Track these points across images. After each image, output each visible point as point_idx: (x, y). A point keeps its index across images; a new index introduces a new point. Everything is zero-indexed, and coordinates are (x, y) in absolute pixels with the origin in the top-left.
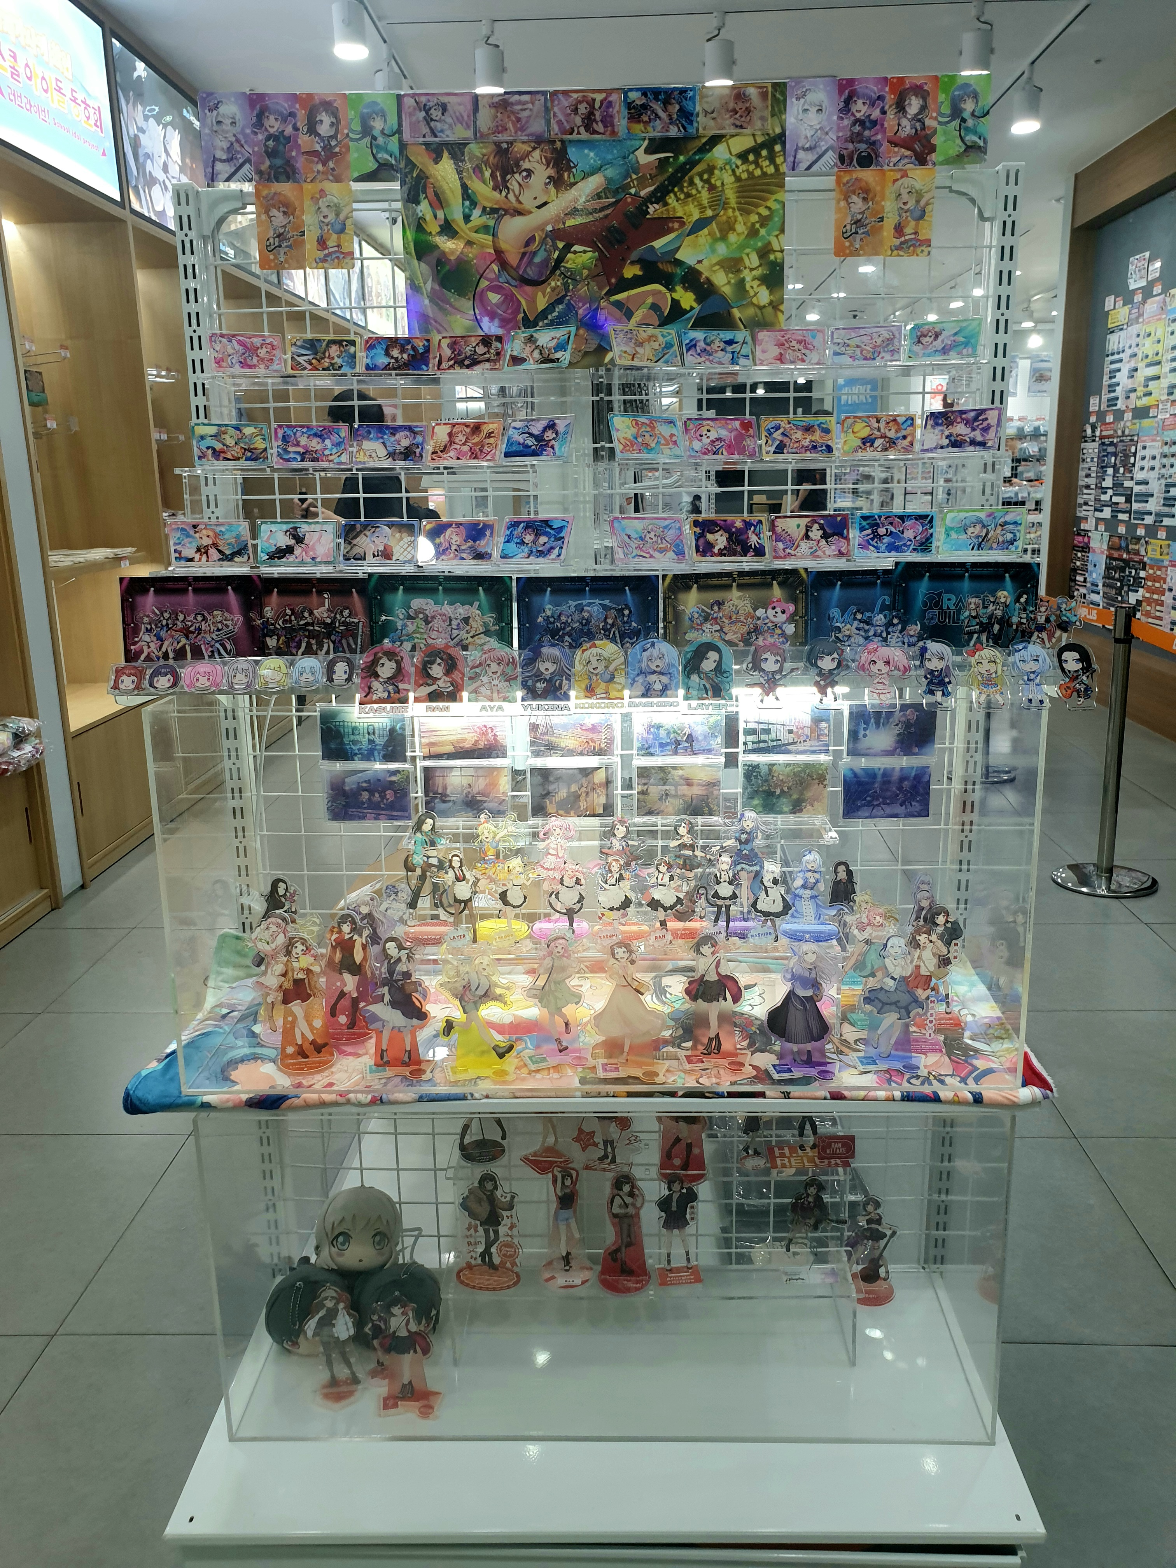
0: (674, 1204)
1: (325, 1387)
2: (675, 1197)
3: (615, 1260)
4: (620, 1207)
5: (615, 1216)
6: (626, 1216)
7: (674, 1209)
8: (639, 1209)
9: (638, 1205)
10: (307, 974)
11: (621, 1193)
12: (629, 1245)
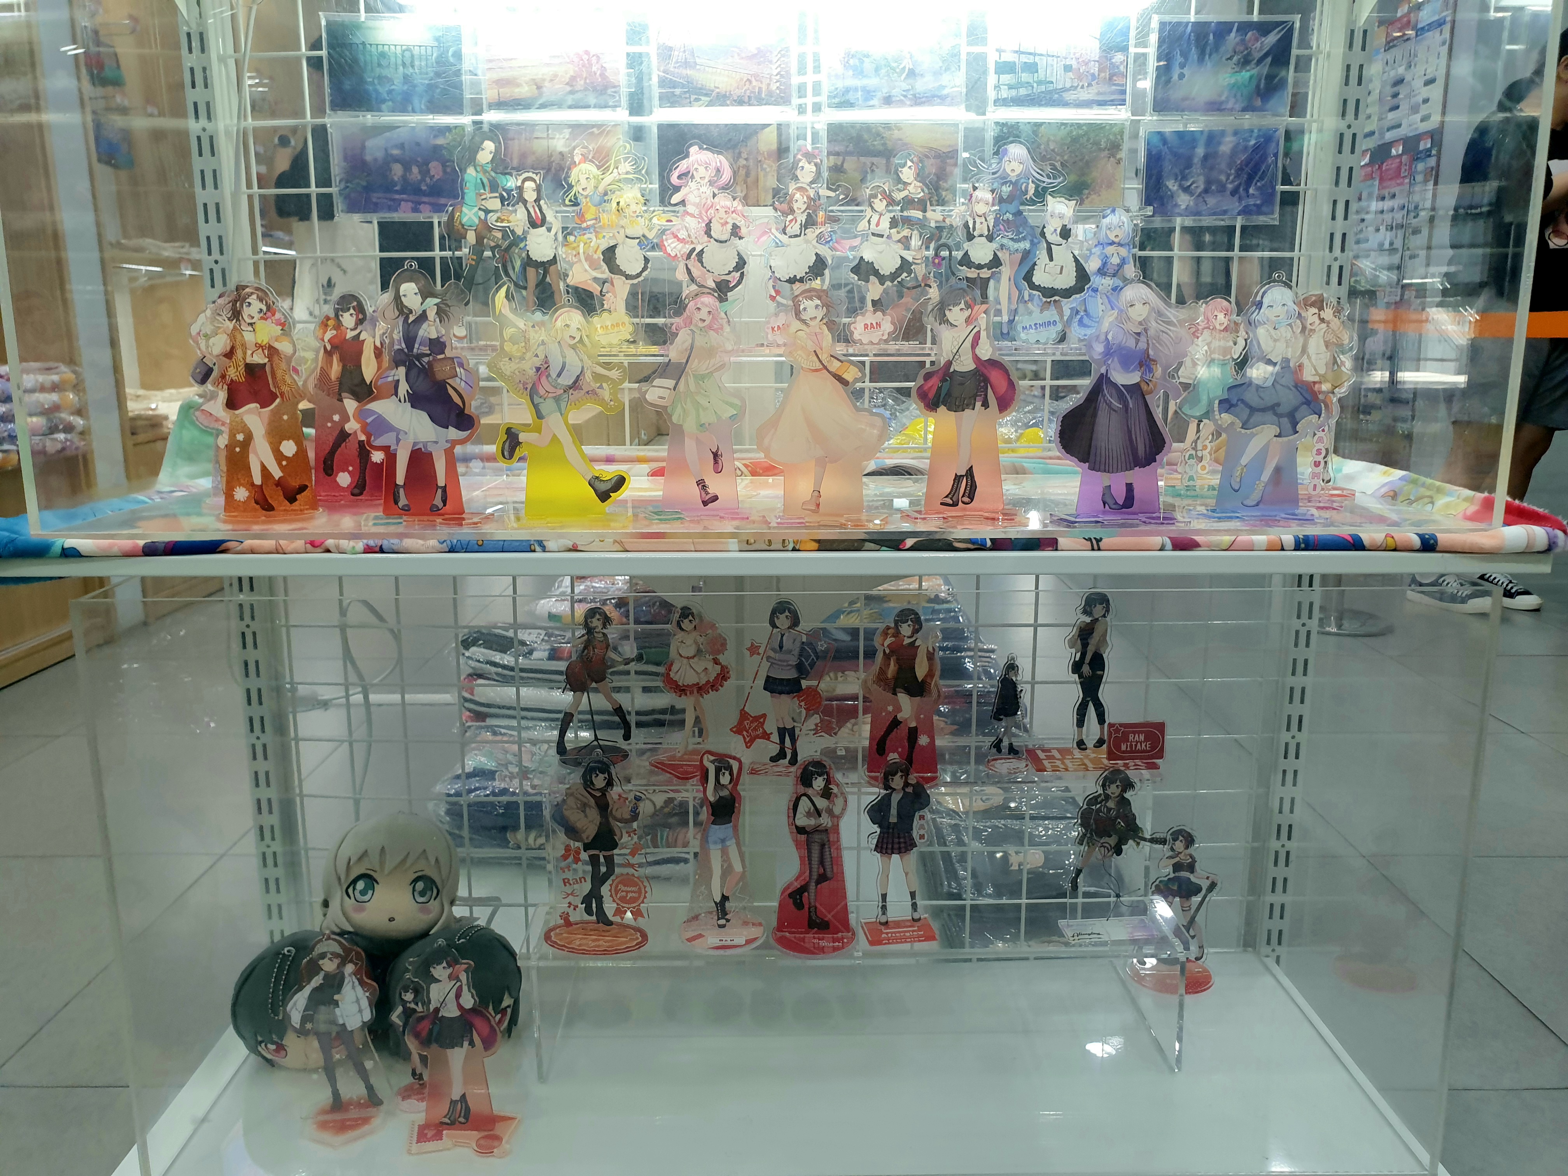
0: (894, 811)
1: (324, 1112)
2: (896, 798)
3: (799, 906)
4: (808, 814)
5: (801, 830)
6: (817, 830)
7: (893, 819)
8: (838, 817)
9: (837, 810)
10: (270, 357)
11: (810, 791)
12: (822, 878)
